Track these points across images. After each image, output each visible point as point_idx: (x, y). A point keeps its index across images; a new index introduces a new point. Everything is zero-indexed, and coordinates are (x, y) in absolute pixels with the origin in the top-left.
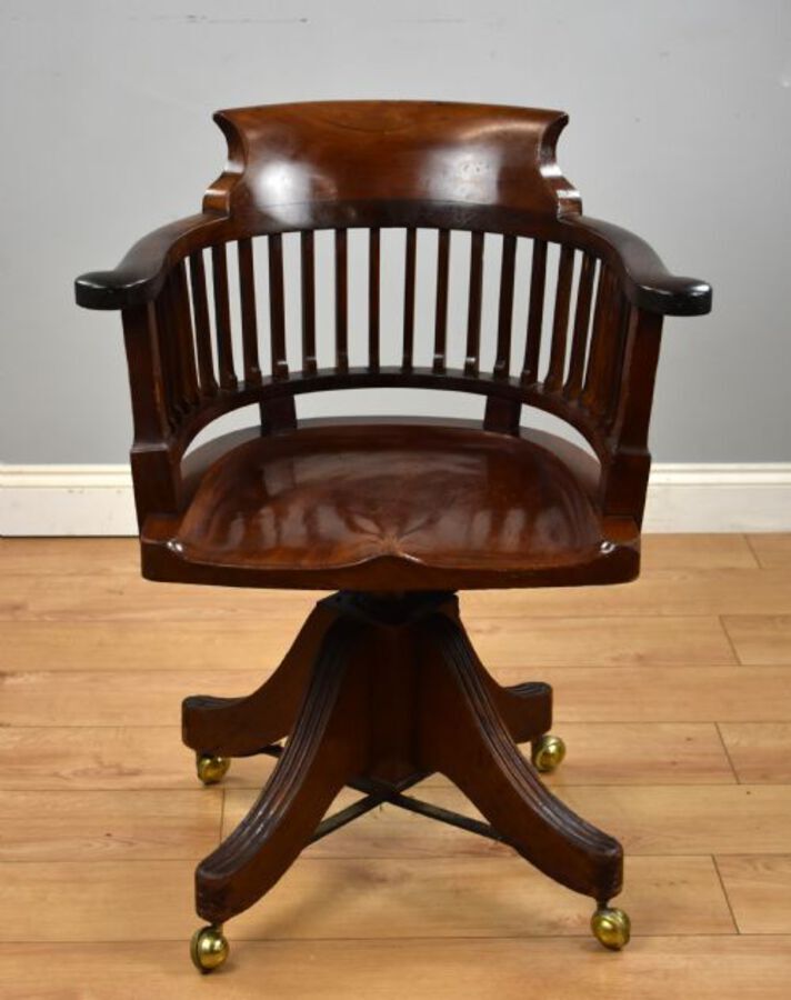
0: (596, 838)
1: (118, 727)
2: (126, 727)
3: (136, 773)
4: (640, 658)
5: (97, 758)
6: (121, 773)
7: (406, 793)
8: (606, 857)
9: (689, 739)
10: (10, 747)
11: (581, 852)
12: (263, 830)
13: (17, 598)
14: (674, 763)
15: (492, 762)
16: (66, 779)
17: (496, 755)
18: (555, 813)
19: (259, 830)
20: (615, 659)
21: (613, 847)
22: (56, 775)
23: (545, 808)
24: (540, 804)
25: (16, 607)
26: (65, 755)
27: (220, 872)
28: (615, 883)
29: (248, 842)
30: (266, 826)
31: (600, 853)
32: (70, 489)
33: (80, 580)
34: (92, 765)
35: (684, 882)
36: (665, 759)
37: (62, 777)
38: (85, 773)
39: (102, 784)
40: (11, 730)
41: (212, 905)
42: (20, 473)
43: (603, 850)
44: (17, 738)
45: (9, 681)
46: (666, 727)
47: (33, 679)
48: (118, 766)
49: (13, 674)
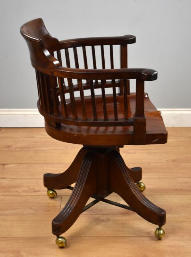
0: (159, 210)
1: (34, 179)
2: (36, 179)
3: (38, 191)
4: (173, 161)
5: (28, 187)
6: (35, 191)
7: (106, 198)
8: (162, 215)
9: (186, 182)
10: (6, 184)
11: (155, 213)
12: (69, 210)
13: (9, 144)
14: (182, 189)
15: (130, 190)
16: (21, 193)
17: (131, 188)
18: (147, 203)
19: (68, 210)
20: (167, 161)
21: (163, 212)
22: (17, 192)
23: (145, 202)
24: (143, 200)
25: (9, 146)
26: (20, 186)
27: (59, 222)
28: (164, 221)
29: (66, 214)
30: (70, 209)
31: (160, 214)
32: (24, 115)
33: (26, 139)
34: (27, 189)
35: (184, 221)
36: (179, 188)
37: (19, 192)
38: (25, 191)
39: (29, 194)
40: (6, 179)
41: (57, 231)
42: (11, 111)
43: (161, 213)
44: (7, 182)
45: (6, 166)
46: (180, 179)
47: (13, 166)
48: (34, 189)
49: (7, 164)
